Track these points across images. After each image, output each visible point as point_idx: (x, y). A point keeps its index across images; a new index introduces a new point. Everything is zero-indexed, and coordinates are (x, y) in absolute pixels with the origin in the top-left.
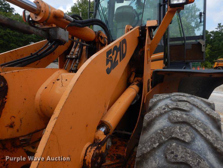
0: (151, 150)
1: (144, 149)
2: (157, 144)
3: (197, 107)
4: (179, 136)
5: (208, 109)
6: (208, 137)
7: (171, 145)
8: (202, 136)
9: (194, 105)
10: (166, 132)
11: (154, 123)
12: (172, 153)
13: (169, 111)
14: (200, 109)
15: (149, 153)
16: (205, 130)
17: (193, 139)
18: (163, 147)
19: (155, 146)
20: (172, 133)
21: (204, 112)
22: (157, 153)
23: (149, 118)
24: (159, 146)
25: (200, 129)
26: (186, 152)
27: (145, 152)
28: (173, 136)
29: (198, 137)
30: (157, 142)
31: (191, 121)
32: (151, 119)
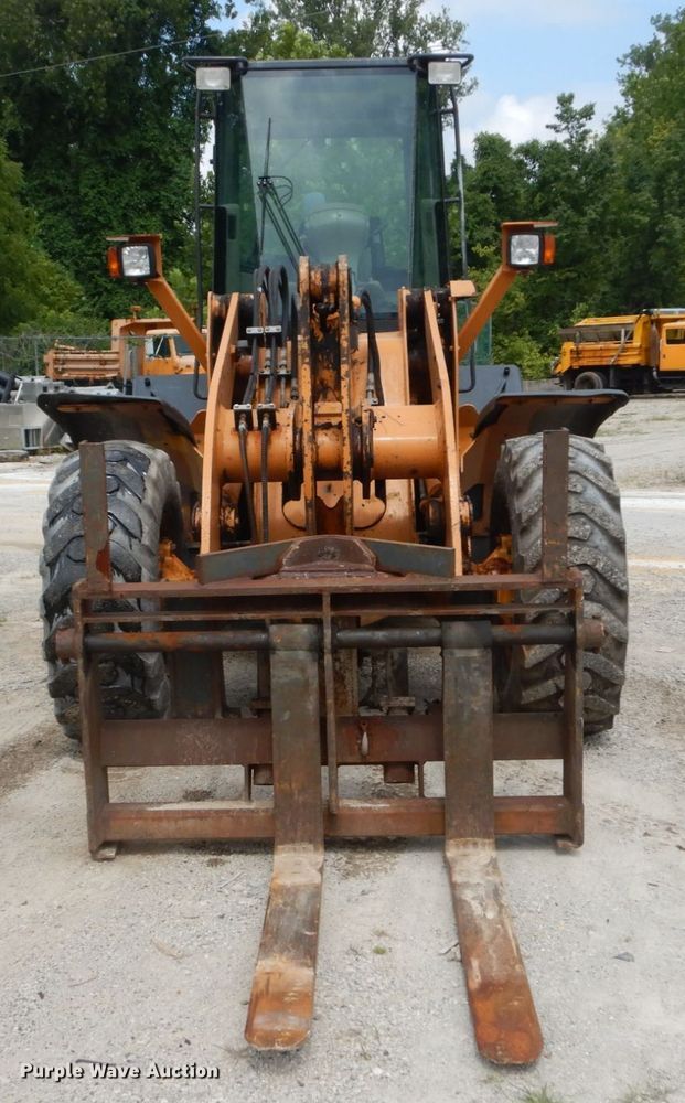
3: (583, 452)
5: (596, 452)
6: (600, 484)
8: (593, 483)
9: (579, 449)
11: (533, 481)
14: (587, 454)
15: (536, 514)
16: (596, 477)
17: (585, 489)
21: (593, 457)
23: (524, 475)
25: (591, 477)
26: (581, 502)
29: (590, 486)
31: (579, 468)
32: (527, 475)
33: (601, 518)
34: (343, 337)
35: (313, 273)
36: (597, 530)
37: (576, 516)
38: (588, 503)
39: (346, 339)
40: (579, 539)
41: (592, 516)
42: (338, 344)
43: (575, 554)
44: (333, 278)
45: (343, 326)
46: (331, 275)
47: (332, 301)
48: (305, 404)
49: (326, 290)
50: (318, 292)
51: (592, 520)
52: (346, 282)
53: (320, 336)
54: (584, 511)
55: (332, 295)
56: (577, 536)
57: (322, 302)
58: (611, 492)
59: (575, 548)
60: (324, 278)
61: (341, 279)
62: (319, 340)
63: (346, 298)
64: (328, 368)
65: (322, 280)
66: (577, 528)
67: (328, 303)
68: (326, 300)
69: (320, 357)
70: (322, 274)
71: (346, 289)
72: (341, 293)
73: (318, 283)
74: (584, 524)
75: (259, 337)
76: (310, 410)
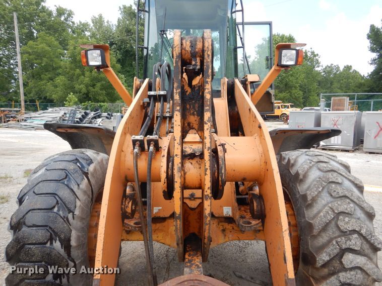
0: (318, 193)
1: (312, 193)
2: (321, 188)
4: (334, 180)
7: (332, 187)
10: (324, 179)
12: (335, 191)
13: (315, 164)
15: (317, 195)
17: (342, 180)
18: (325, 190)
19: (320, 190)
20: (328, 178)
22: (322, 194)
23: (303, 172)
24: (322, 190)
26: (343, 189)
27: (314, 196)
28: (330, 180)
29: (344, 179)
30: (320, 186)
32: (305, 171)
33: (357, 199)
34: (206, 91)
35: (184, 42)
36: (357, 207)
37: (343, 198)
38: (347, 190)
39: (209, 93)
40: (348, 213)
41: (352, 198)
42: (203, 97)
43: (347, 223)
44: (199, 46)
45: (207, 82)
46: (198, 43)
47: (199, 64)
48: (176, 142)
49: (194, 55)
50: (187, 56)
51: (352, 201)
52: (210, 47)
53: (189, 90)
54: (347, 195)
55: (198, 59)
56: (347, 212)
57: (190, 64)
58: (358, 183)
59: (347, 219)
60: (193, 45)
61: (206, 45)
62: (188, 93)
63: (210, 60)
64: (193, 114)
65: (191, 46)
66: (345, 206)
67: (195, 65)
68: (193, 63)
69: (188, 106)
70: (191, 42)
71: (210, 53)
72: (206, 56)
73: (188, 48)
74: (349, 203)
75: (155, 96)
76: (180, 147)
